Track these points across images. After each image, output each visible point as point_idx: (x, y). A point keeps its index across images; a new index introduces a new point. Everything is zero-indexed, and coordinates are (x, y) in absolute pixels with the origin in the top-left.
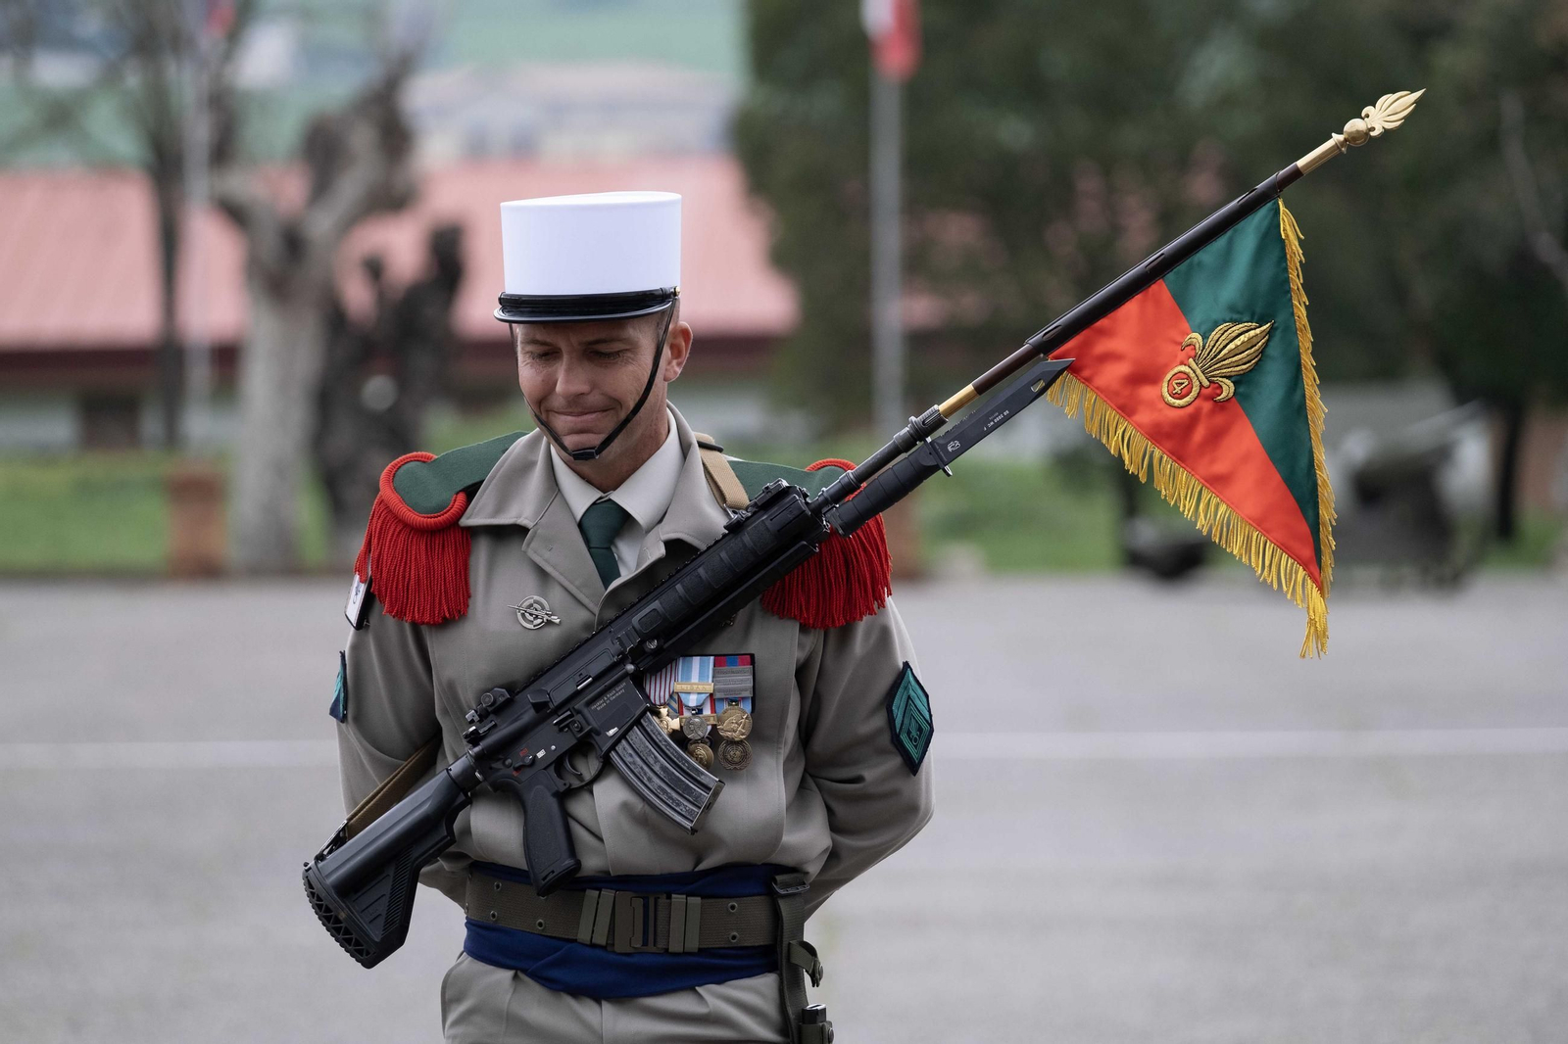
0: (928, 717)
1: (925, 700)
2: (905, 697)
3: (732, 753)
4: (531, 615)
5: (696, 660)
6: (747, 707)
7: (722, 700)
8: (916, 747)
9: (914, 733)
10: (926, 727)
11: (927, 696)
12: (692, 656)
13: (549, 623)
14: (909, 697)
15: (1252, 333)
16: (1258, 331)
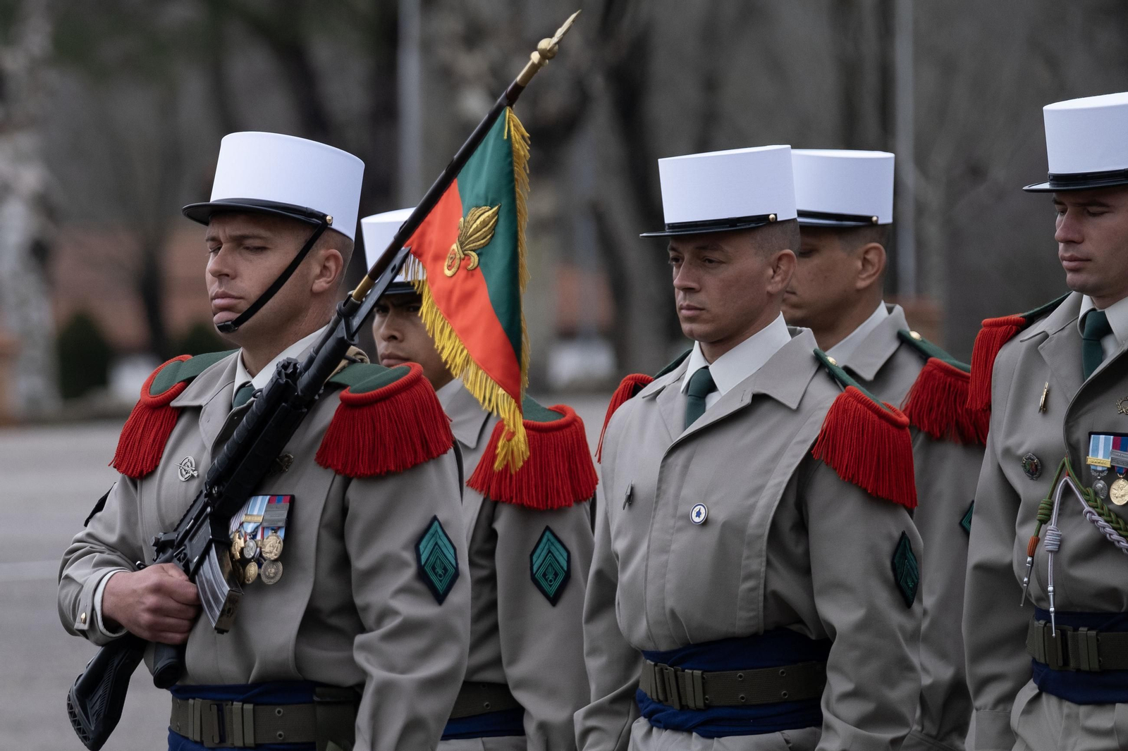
0: (454, 563)
1: (452, 551)
2: (432, 543)
3: (269, 570)
4: (185, 470)
5: (260, 498)
6: (282, 533)
7: (268, 528)
8: (441, 581)
9: (440, 571)
10: (451, 570)
11: (455, 549)
12: (258, 495)
13: (193, 476)
14: (436, 544)
15: (487, 214)
16: (490, 212)
